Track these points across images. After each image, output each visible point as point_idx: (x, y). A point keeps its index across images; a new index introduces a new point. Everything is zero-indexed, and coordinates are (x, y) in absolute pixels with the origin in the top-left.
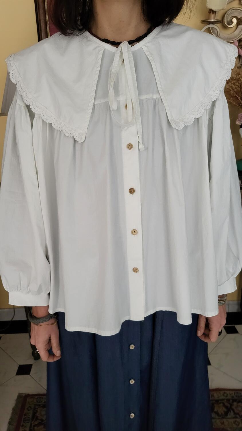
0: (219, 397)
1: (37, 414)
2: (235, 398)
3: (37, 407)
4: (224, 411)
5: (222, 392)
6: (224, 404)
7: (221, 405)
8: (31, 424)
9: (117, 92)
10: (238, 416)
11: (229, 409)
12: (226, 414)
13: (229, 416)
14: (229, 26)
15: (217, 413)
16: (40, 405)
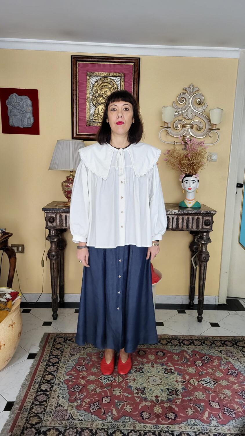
0: (164, 337)
1: (56, 340)
2: (174, 338)
3: (56, 337)
4: (166, 343)
5: (166, 336)
6: (166, 340)
7: (165, 340)
8: (53, 344)
9: (118, 164)
10: (173, 345)
11: (168, 342)
12: (167, 344)
13: (168, 345)
14: (177, 129)
15: (162, 344)
16: (58, 337)
